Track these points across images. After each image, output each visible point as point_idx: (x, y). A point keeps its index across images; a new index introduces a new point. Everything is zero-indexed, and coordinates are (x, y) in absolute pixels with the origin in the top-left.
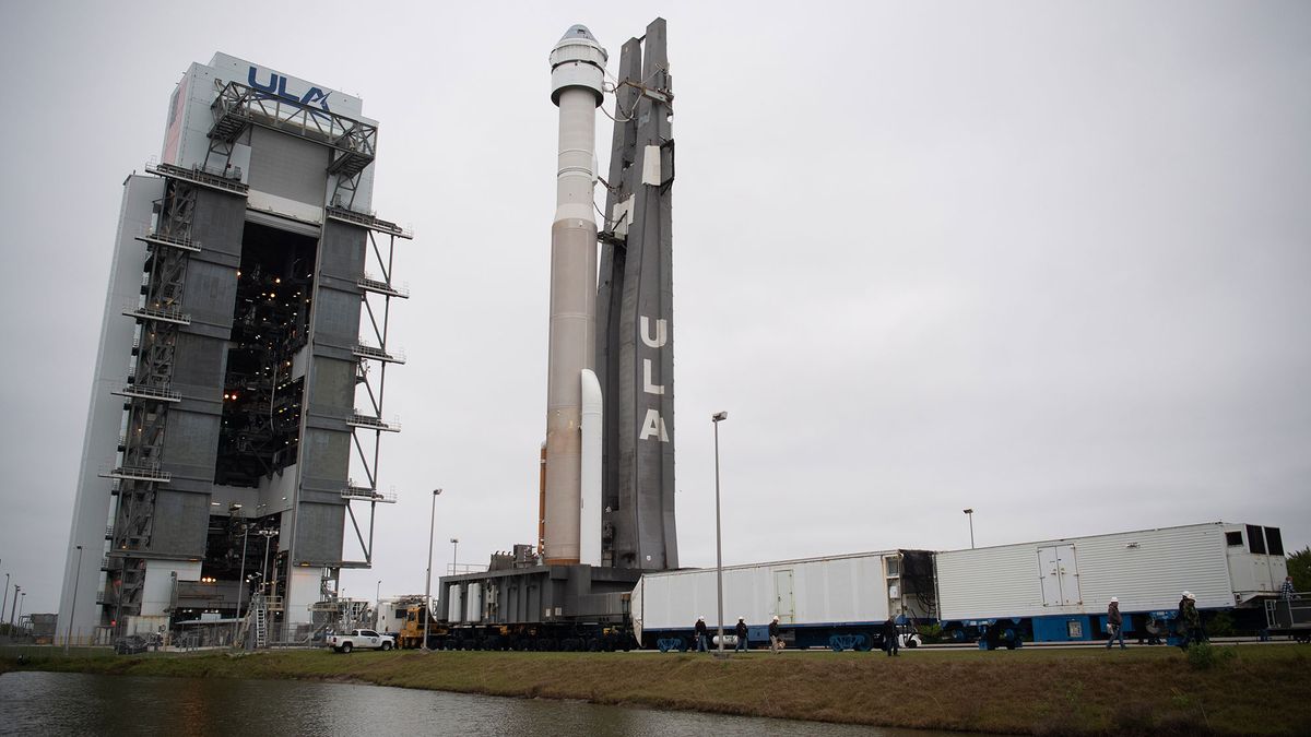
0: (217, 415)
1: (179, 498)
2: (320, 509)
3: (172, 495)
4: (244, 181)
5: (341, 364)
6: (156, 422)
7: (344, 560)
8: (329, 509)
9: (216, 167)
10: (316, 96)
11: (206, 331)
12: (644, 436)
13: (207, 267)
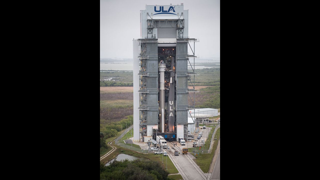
0: (157, 94)
1: (152, 112)
2: (182, 112)
3: (150, 112)
4: (157, 38)
5: (184, 78)
6: (145, 97)
7: (188, 123)
8: (184, 112)
9: (150, 36)
10: (171, 9)
11: (152, 76)
12: (170, 116)
13: (151, 61)
